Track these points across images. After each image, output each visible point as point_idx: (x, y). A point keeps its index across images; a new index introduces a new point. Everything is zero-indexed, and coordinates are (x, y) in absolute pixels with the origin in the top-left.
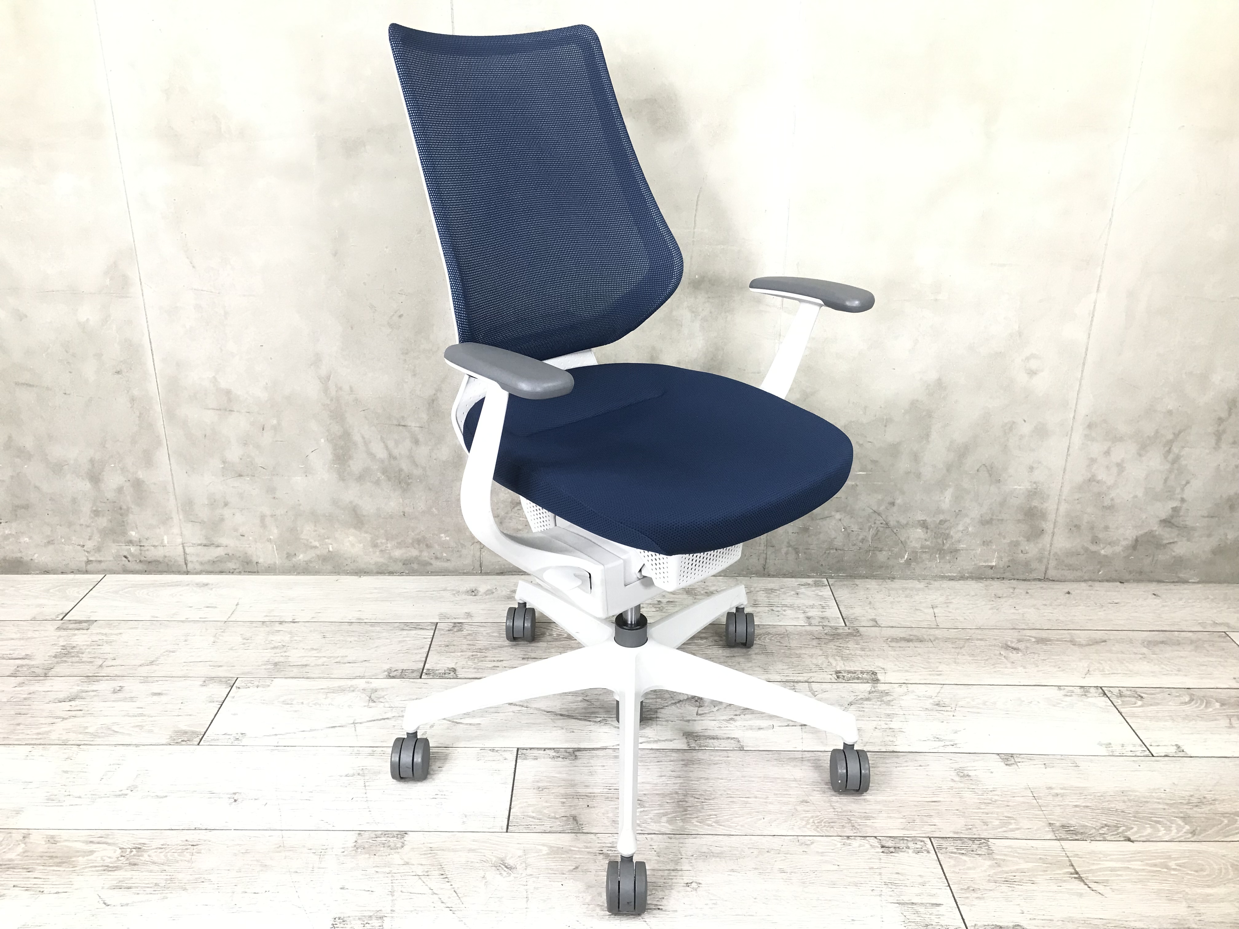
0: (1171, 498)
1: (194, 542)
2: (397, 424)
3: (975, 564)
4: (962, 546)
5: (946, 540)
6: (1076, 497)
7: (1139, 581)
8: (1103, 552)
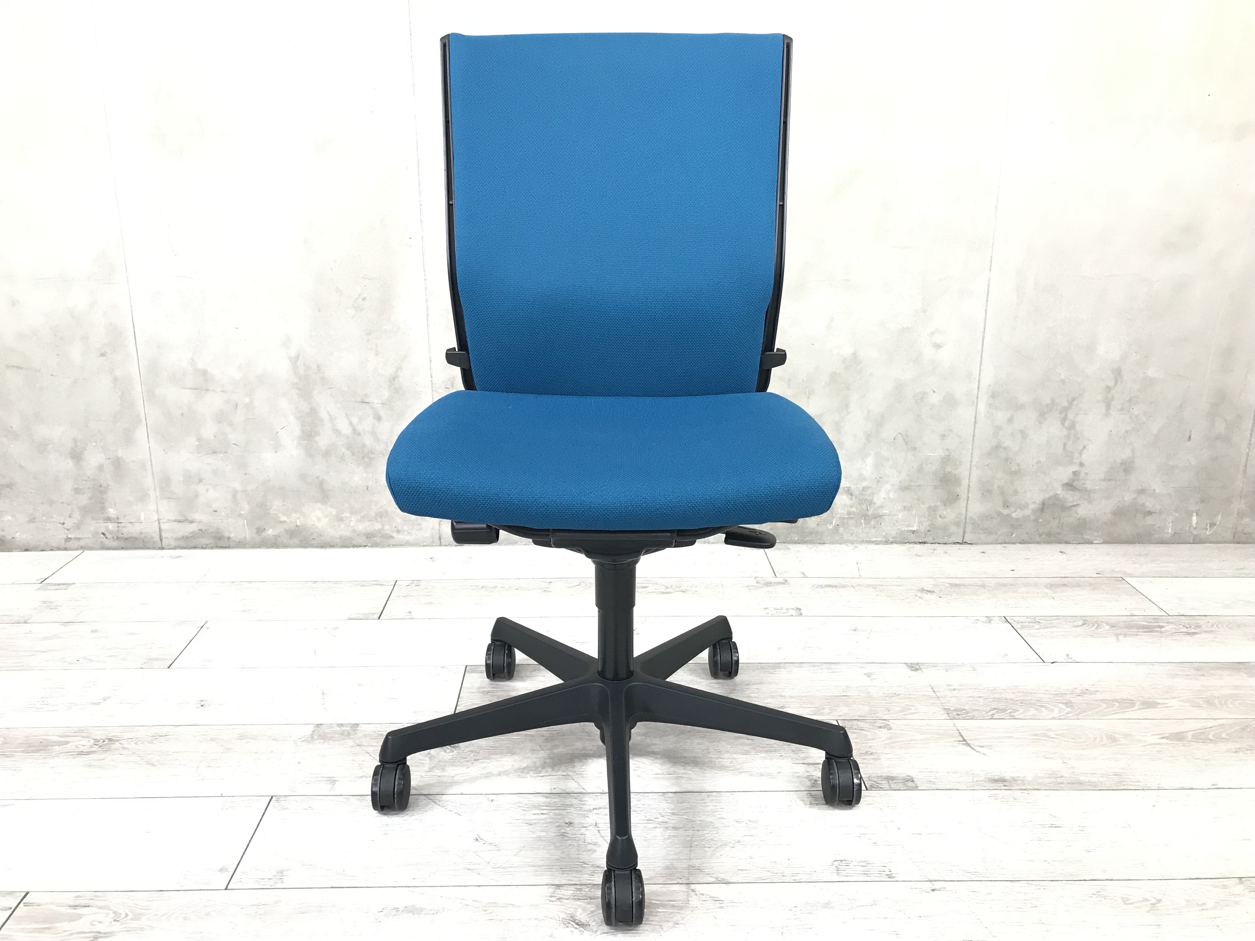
0: (1071, 463)
1: (170, 519)
2: (361, 401)
3: (898, 529)
4: (885, 512)
5: (870, 505)
6: (986, 464)
7: (1049, 543)
8: (1014, 515)
